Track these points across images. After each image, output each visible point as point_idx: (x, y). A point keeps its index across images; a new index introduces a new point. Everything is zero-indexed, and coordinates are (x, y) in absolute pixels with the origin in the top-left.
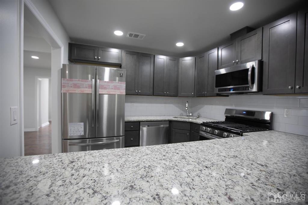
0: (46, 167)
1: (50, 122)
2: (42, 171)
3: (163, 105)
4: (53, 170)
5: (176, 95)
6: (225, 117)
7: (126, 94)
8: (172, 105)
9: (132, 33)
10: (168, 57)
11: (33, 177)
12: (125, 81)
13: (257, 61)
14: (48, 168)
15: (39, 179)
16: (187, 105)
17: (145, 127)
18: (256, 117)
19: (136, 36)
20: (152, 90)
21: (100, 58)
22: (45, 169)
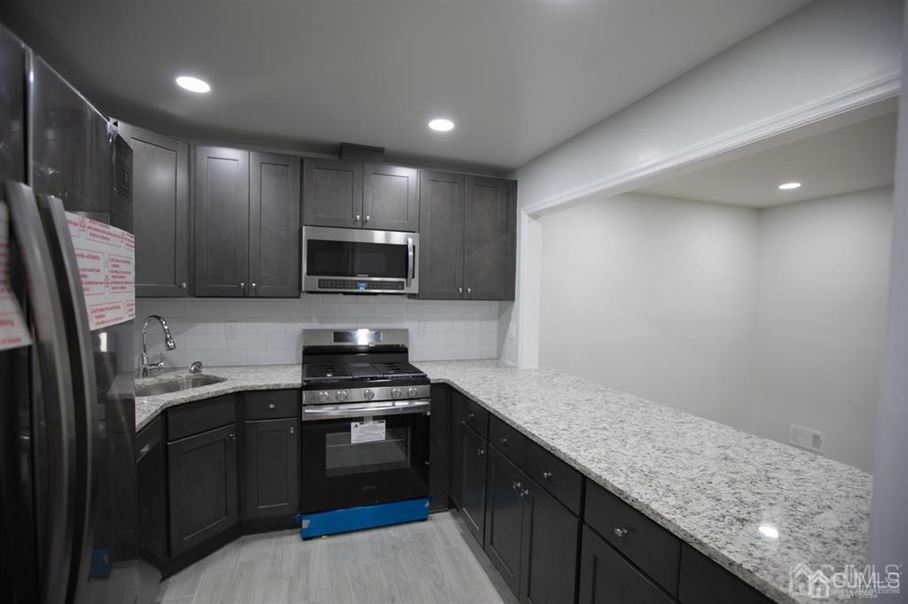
0: (805, 547)
2: (821, 545)
4: (797, 532)
11: (843, 543)
13: (418, 235)
14: (804, 541)
15: (834, 535)
22: (811, 545)
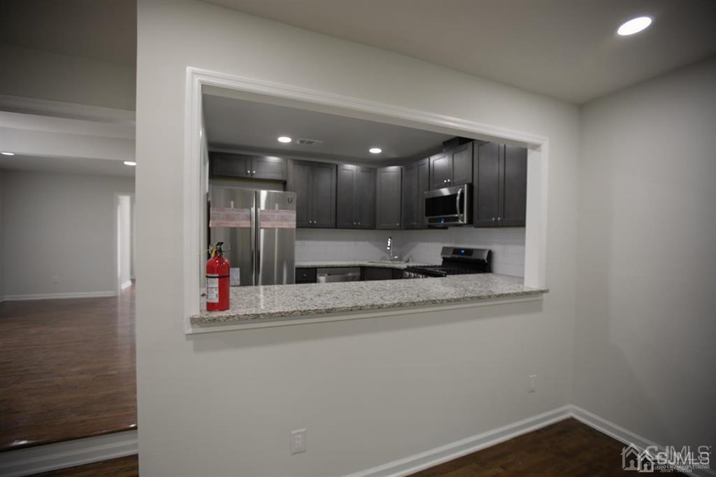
1: (133, 281)
3: (353, 243)
5: (372, 227)
6: (442, 260)
7: (297, 227)
8: (367, 243)
9: (303, 139)
10: (359, 167)
12: (295, 208)
13: (466, 185)
16: (389, 242)
17: (323, 276)
18: (475, 256)
19: (311, 143)
20: (333, 220)
21: (254, 172)
